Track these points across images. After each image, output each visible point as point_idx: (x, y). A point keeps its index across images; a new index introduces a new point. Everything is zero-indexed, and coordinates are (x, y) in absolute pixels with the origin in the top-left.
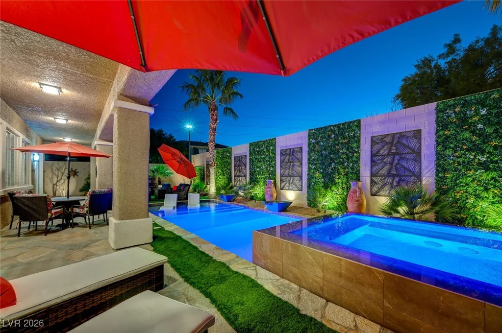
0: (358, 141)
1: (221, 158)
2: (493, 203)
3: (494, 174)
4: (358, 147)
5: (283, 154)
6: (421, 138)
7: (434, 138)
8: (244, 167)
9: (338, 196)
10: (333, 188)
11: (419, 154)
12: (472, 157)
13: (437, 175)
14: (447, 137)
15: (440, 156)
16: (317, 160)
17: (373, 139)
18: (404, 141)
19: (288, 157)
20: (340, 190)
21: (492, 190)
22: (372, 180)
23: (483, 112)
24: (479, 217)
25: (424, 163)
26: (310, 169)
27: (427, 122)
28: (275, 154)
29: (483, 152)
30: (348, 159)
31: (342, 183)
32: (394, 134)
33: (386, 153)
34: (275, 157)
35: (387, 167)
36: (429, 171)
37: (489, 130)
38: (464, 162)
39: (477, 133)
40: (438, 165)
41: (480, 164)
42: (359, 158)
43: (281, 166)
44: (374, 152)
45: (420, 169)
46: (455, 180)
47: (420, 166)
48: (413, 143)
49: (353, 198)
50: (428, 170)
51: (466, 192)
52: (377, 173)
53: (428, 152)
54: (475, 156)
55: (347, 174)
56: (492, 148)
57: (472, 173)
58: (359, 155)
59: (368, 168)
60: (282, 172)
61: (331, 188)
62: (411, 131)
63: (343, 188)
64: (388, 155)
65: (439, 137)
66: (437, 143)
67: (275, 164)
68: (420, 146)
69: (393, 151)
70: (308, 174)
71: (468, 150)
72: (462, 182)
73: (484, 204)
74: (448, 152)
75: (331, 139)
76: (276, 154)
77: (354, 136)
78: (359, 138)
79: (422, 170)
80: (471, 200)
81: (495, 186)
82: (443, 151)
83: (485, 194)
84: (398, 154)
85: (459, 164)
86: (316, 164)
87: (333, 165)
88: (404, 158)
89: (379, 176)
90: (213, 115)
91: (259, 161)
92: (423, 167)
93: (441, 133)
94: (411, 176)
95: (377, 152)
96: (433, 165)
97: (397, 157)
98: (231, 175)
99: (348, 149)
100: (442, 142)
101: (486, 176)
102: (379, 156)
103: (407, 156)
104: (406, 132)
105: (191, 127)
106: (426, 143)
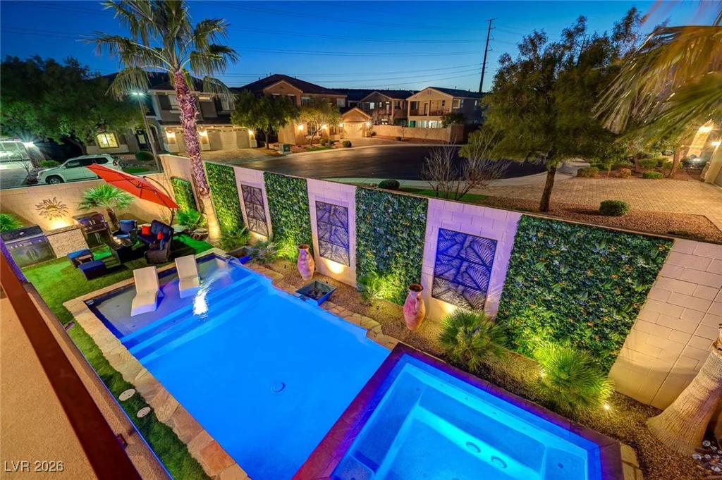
0: (423, 229)
1: (217, 179)
2: (545, 339)
3: (554, 315)
4: (423, 237)
5: (320, 209)
6: (494, 251)
7: (509, 256)
8: (260, 207)
9: (395, 288)
10: (389, 277)
11: (489, 268)
12: (539, 292)
13: (502, 299)
14: (522, 262)
15: (510, 280)
16: (369, 235)
17: (441, 231)
18: (476, 248)
19: (327, 215)
20: (397, 282)
21: (548, 328)
22: (434, 281)
23: (564, 248)
24: (529, 347)
25: (493, 281)
26: (359, 244)
27: (505, 234)
28: (308, 205)
29: (550, 290)
30: (409, 247)
31: (400, 274)
32: (467, 235)
33: (455, 255)
34: (307, 210)
35: (453, 271)
36: (496, 290)
37: (563, 270)
38: (531, 294)
39: (551, 269)
40: (506, 289)
41: (544, 301)
42: (421, 251)
43: (318, 226)
44: (441, 249)
45: (488, 285)
46: (518, 308)
47: (488, 282)
48: (485, 254)
49: (410, 309)
50: (495, 288)
51: (525, 323)
52: (442, 274)
53: (499, 269)
54: (542, 292)
55: (406, 266)
56: (560, 289)
57: (534, 307)
58: (423, 248)
59: (432, 265)
60: (320, 233)
61: (386, 276)
62: (486, 239)
63: (401, 281)
64: (456, 258)
65: (513, 258)
66: (510, 265)
67: (309, 219)
68: (493, 260)
69: (462, 255)
70: (357, 250)
71: (539, 284)
72: (523, 313)
73: (537, 339)
74: (519, 279)
75: (389, 214)
76: (310, 204)
77: (418, 222)
78: (424, 225)
79: (489, 287)
80: (527, 331)
81: (551, 326)
82: (514, 275)
83: (539, 330)
84: (467, 261)
85: (526, 295)
86: (367, 241)
87: (389, 249)
88: (473, 268)
89: (443, 279)
90: (183, 101)
91: (284, 208)
92: (491, 284)
93: (517, 255)
94: (477, 290)
95: (444, 251)
96: (502, 285)
97: (465, 264)
98: (240, 212)
99: (409, 235)
100: (516, 266)
101: (547, 315)
102: (446, 256)
103: (477, 267)
104: (481, 237)
105: (141, 94)
106: (500, 259)
